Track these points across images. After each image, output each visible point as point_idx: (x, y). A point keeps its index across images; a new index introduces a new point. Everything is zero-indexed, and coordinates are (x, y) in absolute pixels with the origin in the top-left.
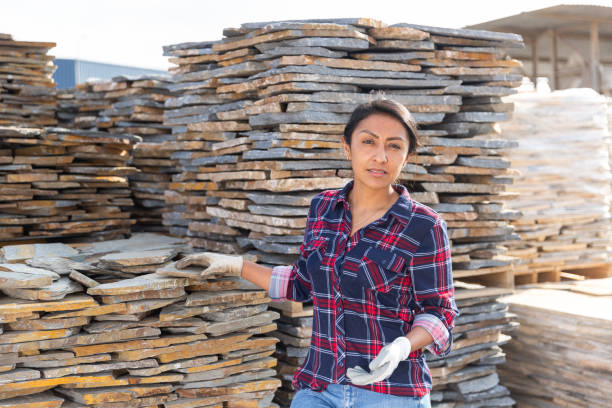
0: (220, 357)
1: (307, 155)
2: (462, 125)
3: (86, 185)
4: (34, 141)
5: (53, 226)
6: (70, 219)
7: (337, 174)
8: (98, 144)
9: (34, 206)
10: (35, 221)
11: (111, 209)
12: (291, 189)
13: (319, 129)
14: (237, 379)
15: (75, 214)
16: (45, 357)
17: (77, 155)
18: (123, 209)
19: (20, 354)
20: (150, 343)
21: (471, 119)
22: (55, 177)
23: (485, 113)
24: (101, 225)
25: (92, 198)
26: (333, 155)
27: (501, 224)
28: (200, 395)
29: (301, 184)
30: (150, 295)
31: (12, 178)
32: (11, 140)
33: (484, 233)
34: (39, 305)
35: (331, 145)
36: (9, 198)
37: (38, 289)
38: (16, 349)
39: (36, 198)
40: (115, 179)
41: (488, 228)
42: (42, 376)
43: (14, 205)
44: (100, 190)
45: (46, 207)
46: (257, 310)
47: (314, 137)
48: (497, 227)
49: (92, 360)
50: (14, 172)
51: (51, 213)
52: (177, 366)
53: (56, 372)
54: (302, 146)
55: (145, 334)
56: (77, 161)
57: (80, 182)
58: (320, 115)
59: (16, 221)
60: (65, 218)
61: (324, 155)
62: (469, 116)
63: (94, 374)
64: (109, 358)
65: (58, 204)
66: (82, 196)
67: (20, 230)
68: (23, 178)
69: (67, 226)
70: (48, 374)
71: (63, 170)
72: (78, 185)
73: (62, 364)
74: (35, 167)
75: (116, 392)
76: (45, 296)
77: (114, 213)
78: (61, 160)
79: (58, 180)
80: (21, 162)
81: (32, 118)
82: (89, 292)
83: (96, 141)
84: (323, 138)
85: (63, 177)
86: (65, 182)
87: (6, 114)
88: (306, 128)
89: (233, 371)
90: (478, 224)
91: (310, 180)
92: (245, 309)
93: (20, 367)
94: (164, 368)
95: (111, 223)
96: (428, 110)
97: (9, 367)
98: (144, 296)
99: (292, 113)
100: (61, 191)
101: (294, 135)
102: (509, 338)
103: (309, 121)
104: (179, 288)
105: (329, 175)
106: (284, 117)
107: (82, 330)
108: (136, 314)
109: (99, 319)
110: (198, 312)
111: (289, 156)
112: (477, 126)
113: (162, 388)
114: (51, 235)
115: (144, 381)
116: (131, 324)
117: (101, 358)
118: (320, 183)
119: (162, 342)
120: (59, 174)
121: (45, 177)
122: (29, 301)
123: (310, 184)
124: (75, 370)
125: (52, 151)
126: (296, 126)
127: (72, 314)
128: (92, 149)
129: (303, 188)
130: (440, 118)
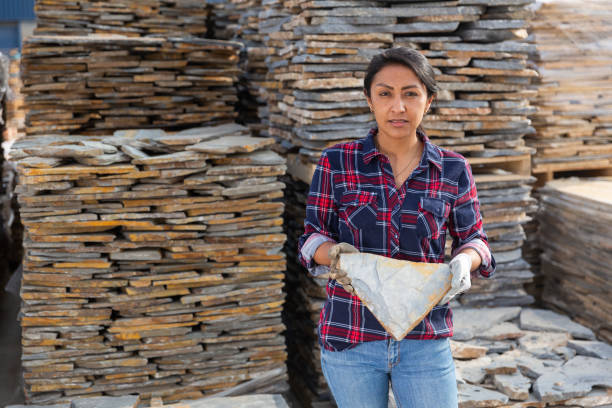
0: (238, 215)
1: (325, 60)
2: (475, 32)
3: (198, 84)
4: (153, 49)
5: (170, 116)
6: (185, 112)
7: (354, 76)
8: (209, 51)
9: (155, 101)
10: (156, 112)
11: (217, 104)
12: (312, 88)
13: (335, 38)
14: (249, 232)
15: (188, 108)
16: (101, 206)
17: (190, 59)
18: (228, 103)
19: (83, 202)
20: (180, 200)
21: (485, 27)
22: (172, 77)
23: (501, 21)
24: (209, 117)
25: (202, 95)
26: (349, 59)
27: (514, 118)
28: (221, 242)
29: (320, 83)
30: (179, 165)
31: (138, 78)
32: (138, 49)
33: (497, 126)
34: (93, 168)
35: (347, 51)
36: (136, 94)
37: (91, 157)
38: (79, 198)
39: (158, 94)
40: (222, 79)
41: (501, 121)
42: (99, 219)
43: (139, 100)
44: (211, 88)
45: (165, 101)
46: (265, 180)
47: (332, 45)
48: (510, 121)
49: (136, 210)
50: (141, 74)
51: (168, 107)
52: (201, 219)
53: (109, 217)
54: (323, 52)
55: (174, 193)
56: (192, 64)
57: (193, 81)
58: (337, 27)
59: (141, 112)
60: (180, 110)
61: (342, 60)
62: (482, 24)
63: (137, 220)
64: (148, 209)
65: (174, 99)
66: (194, 93)
67: (144, 119)
68: (146, 78)
69: (182, 117)
70: (103, 218)
71: (180, 72)
72: (189, 84)
73: (115, 211)
74: (156, 69)
75: (154, 234)
76: (96, 162)
77: (220, 107)
78: (177, 64)
79: (176, 80)
80: (146, 66)
81: (186, 27)
82: (133, 162)
83: (203, 48)
84: (342, 45)
85: (179, 78)
86: (181, 82)
87: (164, 24)
88: (325, 38)
89: (244, 225)
90: (491, 118)
91: (328, 80)
92: (256, 179)
93: (84, 211)
94: (190, 220)
95: (217, 115)
96: (441, 20)
97: (76, 211)
98: (173, 166)
99: (315, 26)
100: (178, 89)
101: (313, 44)
102: (529, 219)
103: (326, 32)
104: (200, 160)
105: (347, 76)
106: (308, 29)
107: (130, 189)
108: (167, 179)
109: (142, 181)
110: (216, 179)
111: (309, 61)
112: (495, 33)
113: (190, 234)
114: (169, 124)
115: (176, 228)
116: (164, 186)
117: (142, 209)
118: (337, 82)
119: (188, 200)
120: (176, 75)
121: (164, 78)
122: (87, 166)
123: (329, 84)
124: (123, 216)
125: (171, 56)
126: (315, 37)
127: (118, 176)
128: (200, 54)
129: (322, 86)
130: (454, 26)
